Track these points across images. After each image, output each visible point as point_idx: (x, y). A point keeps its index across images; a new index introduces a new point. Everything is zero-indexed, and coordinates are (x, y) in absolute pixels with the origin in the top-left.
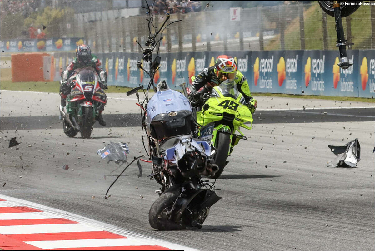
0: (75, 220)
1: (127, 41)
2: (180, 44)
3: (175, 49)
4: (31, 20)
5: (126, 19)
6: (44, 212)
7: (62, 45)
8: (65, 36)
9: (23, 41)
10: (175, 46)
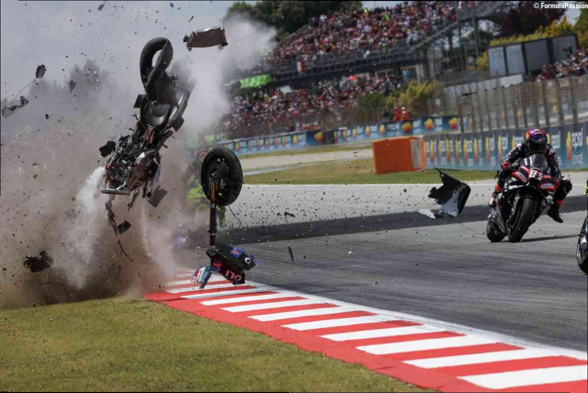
0: (461, 332)
1: (509, 115)
2: (575, 113)
3: (569, 120)
4: (394, 98)
5: (506, 88)
6: (424, 326)
7: (433, 126)
8: (435, 115)
9: (386, 124)
10: (568, 117)
